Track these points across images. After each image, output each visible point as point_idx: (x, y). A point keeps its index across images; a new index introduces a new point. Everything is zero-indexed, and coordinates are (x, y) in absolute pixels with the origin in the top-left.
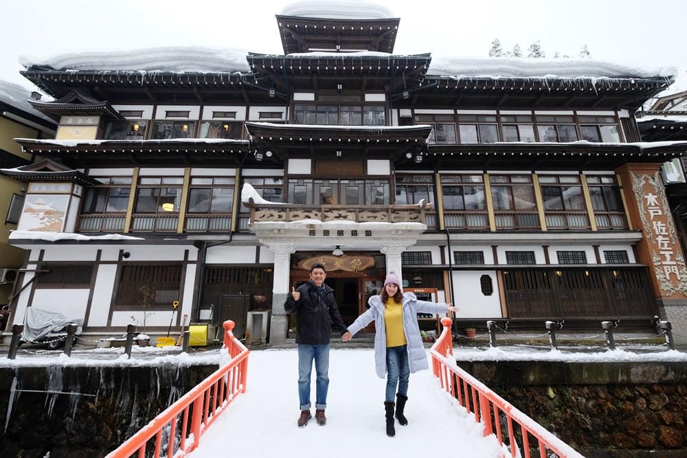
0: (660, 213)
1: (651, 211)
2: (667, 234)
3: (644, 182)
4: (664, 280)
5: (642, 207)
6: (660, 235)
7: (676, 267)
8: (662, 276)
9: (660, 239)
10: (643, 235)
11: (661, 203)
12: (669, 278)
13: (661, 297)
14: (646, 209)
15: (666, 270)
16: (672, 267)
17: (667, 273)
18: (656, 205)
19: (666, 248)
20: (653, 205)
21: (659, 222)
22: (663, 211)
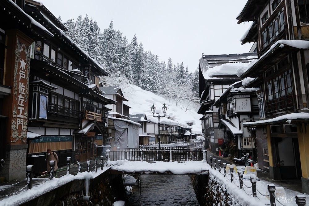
0: (24, 77)
1: (21, 74)
2: (24, 94)
3: (22, 50)
4: (15, 130)
5: (17, 68)
6: (21, 94)
7: (23, 120)
8: (14, 126)
9: (20, 96)
10: (12, 91)
11: (26, 70)
12: (17, 129)
13: (10, 143)
14: (19, 72)
15: (18, 121)
16: (21, 120)
17: (18, 124)
18: (24, 71)
19: (21, 105)
20: (23, 69)
21: (23, 84)
22: (26, 77)
